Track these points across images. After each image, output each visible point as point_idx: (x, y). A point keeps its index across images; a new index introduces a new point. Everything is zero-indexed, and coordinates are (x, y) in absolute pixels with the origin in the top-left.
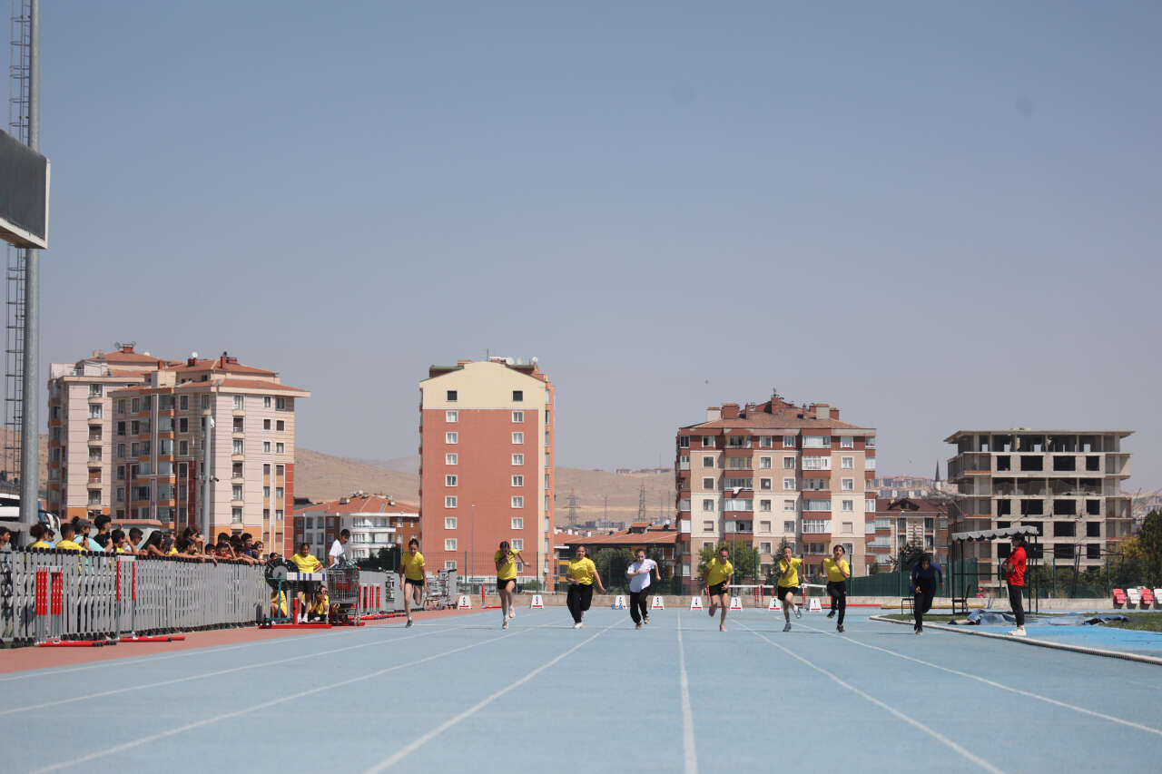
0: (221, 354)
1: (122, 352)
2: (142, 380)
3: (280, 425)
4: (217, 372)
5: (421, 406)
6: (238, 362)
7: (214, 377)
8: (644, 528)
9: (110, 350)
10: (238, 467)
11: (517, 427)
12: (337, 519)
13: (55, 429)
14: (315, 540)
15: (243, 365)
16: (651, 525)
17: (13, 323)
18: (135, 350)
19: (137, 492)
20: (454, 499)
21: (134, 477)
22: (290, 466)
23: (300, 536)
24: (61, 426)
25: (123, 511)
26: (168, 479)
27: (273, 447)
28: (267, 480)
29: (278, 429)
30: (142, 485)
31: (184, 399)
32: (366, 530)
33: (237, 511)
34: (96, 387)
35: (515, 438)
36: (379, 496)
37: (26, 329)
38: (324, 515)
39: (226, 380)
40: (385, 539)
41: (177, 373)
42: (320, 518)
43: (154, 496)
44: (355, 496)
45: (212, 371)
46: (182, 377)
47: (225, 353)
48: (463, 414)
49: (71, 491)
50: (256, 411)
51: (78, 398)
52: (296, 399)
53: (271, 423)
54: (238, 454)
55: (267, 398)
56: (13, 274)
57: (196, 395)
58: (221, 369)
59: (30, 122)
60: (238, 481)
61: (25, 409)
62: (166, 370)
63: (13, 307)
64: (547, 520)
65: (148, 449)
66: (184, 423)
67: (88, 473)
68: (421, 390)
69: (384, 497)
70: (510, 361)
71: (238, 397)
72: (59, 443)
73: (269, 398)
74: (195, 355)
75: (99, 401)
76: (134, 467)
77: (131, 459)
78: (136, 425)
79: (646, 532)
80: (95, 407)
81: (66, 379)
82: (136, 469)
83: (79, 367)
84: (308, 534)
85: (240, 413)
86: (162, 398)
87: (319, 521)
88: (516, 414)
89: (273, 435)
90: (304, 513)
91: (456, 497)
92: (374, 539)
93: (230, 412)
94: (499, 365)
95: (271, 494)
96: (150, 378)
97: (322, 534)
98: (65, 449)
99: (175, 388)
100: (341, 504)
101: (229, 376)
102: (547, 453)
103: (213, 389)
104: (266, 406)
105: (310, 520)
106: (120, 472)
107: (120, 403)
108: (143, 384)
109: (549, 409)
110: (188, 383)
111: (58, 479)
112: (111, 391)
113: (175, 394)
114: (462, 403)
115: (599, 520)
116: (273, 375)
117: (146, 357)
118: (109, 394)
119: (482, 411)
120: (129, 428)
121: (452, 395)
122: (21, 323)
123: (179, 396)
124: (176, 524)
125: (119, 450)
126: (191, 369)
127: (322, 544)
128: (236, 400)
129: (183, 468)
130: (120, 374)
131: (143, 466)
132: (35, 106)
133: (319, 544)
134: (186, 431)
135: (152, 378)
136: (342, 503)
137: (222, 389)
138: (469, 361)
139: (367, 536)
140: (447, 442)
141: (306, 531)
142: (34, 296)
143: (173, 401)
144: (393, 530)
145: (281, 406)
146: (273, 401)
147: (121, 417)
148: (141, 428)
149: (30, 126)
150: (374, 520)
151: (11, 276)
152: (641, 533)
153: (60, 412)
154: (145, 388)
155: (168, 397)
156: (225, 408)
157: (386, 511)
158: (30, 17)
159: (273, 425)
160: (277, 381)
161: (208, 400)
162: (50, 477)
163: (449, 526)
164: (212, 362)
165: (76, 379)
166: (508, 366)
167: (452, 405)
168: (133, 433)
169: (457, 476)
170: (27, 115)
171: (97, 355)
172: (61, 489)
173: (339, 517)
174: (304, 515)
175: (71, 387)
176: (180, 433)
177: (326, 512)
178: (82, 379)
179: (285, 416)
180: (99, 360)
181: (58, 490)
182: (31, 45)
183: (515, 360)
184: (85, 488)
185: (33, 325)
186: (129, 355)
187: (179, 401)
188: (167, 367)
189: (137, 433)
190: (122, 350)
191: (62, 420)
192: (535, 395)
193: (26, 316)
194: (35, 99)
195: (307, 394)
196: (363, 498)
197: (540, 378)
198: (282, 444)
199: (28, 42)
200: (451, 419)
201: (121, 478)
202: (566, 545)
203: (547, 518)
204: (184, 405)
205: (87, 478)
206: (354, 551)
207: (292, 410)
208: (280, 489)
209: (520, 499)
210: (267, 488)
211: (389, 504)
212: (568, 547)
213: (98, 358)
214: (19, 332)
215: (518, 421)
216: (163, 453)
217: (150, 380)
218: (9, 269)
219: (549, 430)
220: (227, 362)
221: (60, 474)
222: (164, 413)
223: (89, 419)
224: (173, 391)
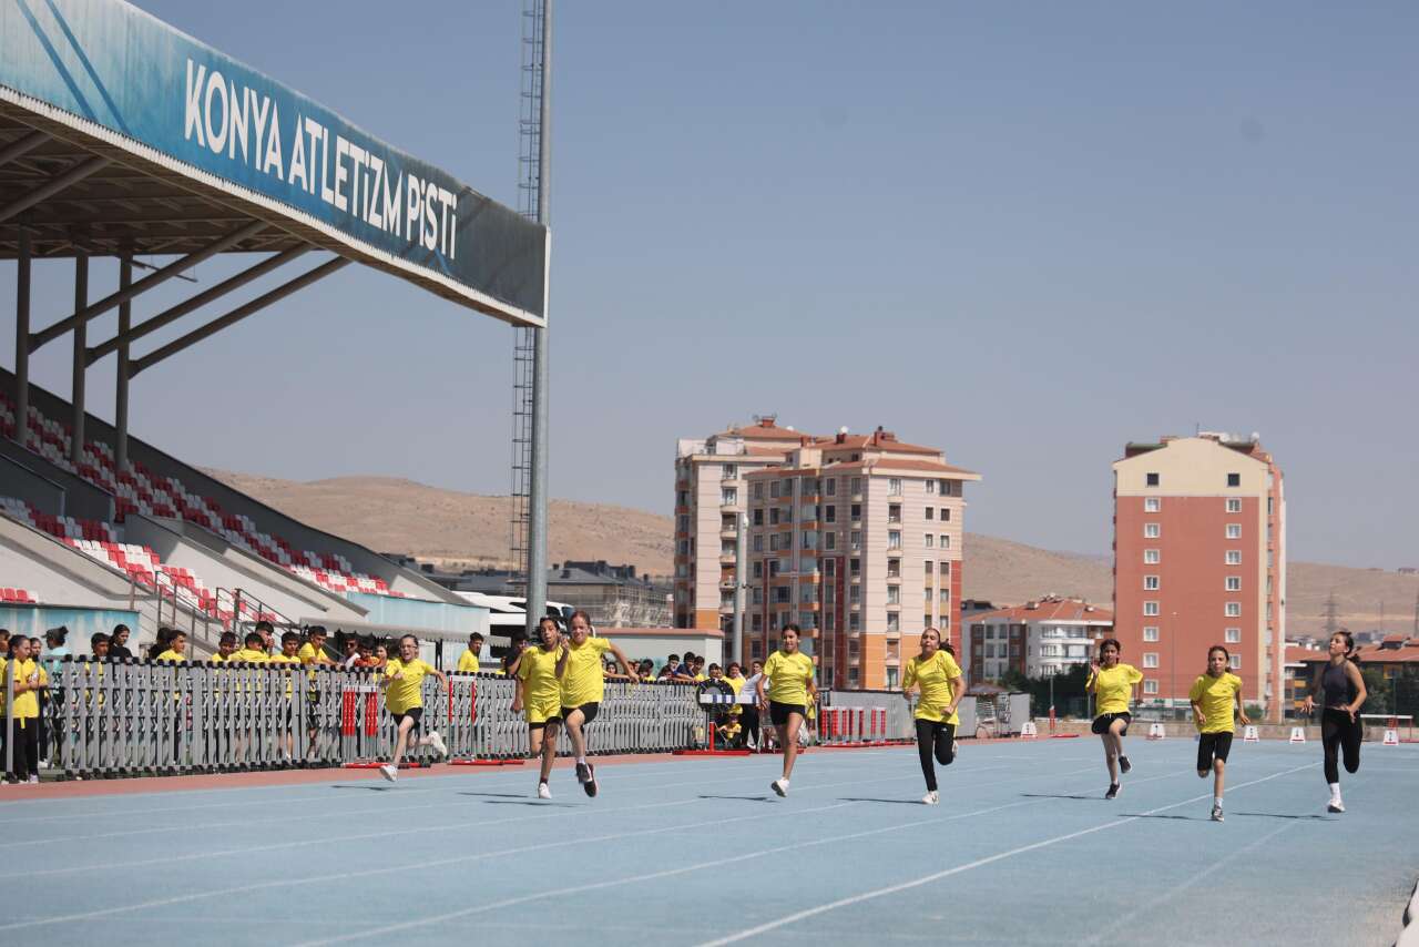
0: (876, 429)
1: (762, 426)
2: (782, 459)
3: (945, 514)
4: (871, 450)
5: (1115, 492)
6: (896, 439)
7: (867, 456)
8: (1401, 643)
9: (748, 424)
10: (894, 564)
11: (1231, 518)
12: (1023, 628)
13: (683, 517)
14: (996, 651)
15: (900, 442)
16: (1409, 639)
17: (520, 410)
18: (777, 423)
19: (776, 593)
20: (1155, 606)
21: (772, 575)
22: (956, 564)
23: (978, 648)
24: (690, 515)
25: (759, 616)
26: (811, 578)
27: (937, 540)
28: (929, 579)
29: (942, 519)
30: (780, 585)
31: (831, 482)
32: (1058, 642)
33: (893, 616)
34: (730, 467)
35: (1231, 532)
36: (1075, 601)
37: (534, 415)
38: (1007, 622)
39: (880, 460)
40: (1081, 651)
41: (824, 452)
42: (1002, 626)
43: (796, 598)
44: (1045, 600)
45: (864, 450)
46: (829, 456)
47: (880, 428)
48: (1166, 502)
49: (700, 591)
50: (916, 497)
51: (709, 481)
52: (964, 483)
53: (935, 512)
54: (894, 548)
55: (930, 482)
56: (521, 354)
57: (845, 478)
58: (875, 447)
59: (540, 183)
60: (895, 581)
61: (532, 506)
62: (811, 448)
63: (520, 391)
64: (1270, 632)
65: (788, 543)
66: (831, 510)
67: (720, 569)
68: (1115, 472)
69: (1080, 602)
70: (1224, 438)
71: (895, 480)
72: (687, 534)
73: (932, 482)
74: (844, 430)
75: (733, 484)
76: (772, 564)
77: (769, 554)
78: (775, 512)
79: (1403, 647)
80: (729, 492)
81: (695, 458)
82: (774, 566)
83: (711, 444)
84: (988, 645)
85: (896, 500)
86: (806, 482)
87: (1001, 630)
88: (1231, 502)
89: (937, 526)
90: (983, 619)
91: (1158, 603)
92: (1067, 652)
93: (886, 498)
94: (1210, 442)
95: (934, 597)
96: (791, 457)
97: (1005, 645)
98: (694, 541)
99: (821, 470)
100: (1028, 609)
101: (884, 455)
102: (1270, 550)
103: (865, 471)
104: (928, 491)
105: (990, 628)
106: (757, 569)
107: (756, 485)
108: (784, 464)
109: (1272, 495)
110: (836, 464)
111: (685, 576)
112: (746, 472)
113: (820, 477)
114: (1164, 489)
115: (1375, 631)
116: (937, 454)
117: (789, 432)
118: (744, 476)
119: (1190, 498)
120: (767, 516)
121: (1153, 479)
122: (528, 409)
123: (825, 479)
124: (821, 632)
125: (756, 543)
126: (840, 446)
127: (1005, 656)
128: (892, 483)
129: (830, 565)
130: (758, 452)
131: (783, 563)
132: (546, 164)
133: (1001, 657)
134: (833, 520)
135: (794, 457)
136: (1030, 608)
137: (876, 471)
138: (1175, 437)
139: (1059, 648)
140: (1147, 535)
141: (986, 641)
142: (543, 378)
143: (818, 484)
144: (1092, 642)
145: (946, 490)
146: (937, 485)
147: (758, 503)
148: (781, 517)
149: (540, 188)
150: (1068, 629)
151: (519, 356)
152: (1397, 648)
153: (688, 497)
154: (787, 469)
155: (812, 481)
156: (879, 495)
157: (1083, 619)
158: (542, 65)
159: (937, 514)
160: (942, 461)
161: (860, 484)
162: (677, 574)
163: (1148, 637)
164: (865, 438)
165: (706, 458)
166: (1222, 444)
167: (1153, 491)
168: (772, 523)
169: (1158, 577)
170: (537, 175)
171: (731, 430)
172: (689, 587)
173: (1025, 625)
174: (983, 622)
175: (700, 467)
176: (826, 523)
177: (1009, 619)
178: (713, 458)
179: (951, 503)
180: (734, 435)
181: (686, 590)
182: (542, 97)
183: (1231, 436)
184: (717, 587)
185: (542, 411)
186: (771, 430)
187: (824, 486)
188: (813, 444)
189: (776, 522)
190: (761, 423)
191: (690, 507)
192: (1256, 479)
193: (534, 402)
194: (546, 157)
195: (978, 477)
196: (1055, 602)
197: (1261, 458)
198: (947, 537)
199: (539, 93)
200: (1150, 508)
201: (758, 576)
202: (1302, 662)
203: (1270, 629)
204: (831, 491)
205: (719, 576)
206: (1043, 667)
207: (960, 496)
208: (944, 591)
209: (1236, 606)
210: (929, 590)
211: (1086, 610)
212: (1304, 665)
213: (733, 433)
214: (527, 419)
215: (1234, 511)
216: (806, 546)
217: (791, 460)
218: (517, 348)
219: (1273, 522)
220: (883, 438)
221: (689, 572)
222: (806, 499)
223: (721, 506)
224: (818, 473)
